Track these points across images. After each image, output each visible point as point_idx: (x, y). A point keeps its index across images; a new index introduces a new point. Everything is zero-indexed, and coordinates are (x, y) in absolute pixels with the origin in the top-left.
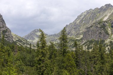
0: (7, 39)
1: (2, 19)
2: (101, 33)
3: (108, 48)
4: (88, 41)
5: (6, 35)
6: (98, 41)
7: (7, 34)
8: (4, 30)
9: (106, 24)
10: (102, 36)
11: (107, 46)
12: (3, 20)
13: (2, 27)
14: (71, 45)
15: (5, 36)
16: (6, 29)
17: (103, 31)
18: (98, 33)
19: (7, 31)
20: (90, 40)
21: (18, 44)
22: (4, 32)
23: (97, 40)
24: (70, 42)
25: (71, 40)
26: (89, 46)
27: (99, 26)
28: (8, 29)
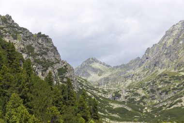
1: (53, 45)
5: (67, 78)
7: (67, 75)
8: (60, 67)
12: (55, 48)
13: (56, 63)
14: (176, 87)
15: (65, 80)
16: (65, 64)
19: (67, 68)
21: (89, 94)
22: (62, 71)
24: (172, 82)
25: (173, 77)
28: (68, 64)
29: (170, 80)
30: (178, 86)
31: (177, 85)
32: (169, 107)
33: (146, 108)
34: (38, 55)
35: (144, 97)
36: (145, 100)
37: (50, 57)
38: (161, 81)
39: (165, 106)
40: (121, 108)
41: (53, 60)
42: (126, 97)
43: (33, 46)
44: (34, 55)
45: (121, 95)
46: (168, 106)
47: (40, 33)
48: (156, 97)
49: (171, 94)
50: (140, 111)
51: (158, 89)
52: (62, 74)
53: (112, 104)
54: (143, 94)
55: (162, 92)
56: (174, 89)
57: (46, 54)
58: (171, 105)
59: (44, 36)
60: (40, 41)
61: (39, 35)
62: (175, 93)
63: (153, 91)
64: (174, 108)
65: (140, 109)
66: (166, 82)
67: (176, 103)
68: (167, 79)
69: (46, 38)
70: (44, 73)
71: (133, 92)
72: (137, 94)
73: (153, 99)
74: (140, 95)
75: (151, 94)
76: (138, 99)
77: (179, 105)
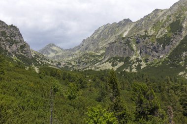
0: (25, 55)
1: (19, 32)
2: (125, 49)
3: (135, 66)
4: (112, 57)
5: (25, 51)
6: (123, 58)
7: (25, 49)
8: (22, 45)
9: (130, 39)
10: (127, 52)
11: (134, 63)
12: (21, 34)
15: (23, 52)
16: (24, 43)
17: (128, 47)
18: (122, 49)
19: (26, 46)
20: (114, 56)
21: (38, 60)
22: (22, 47)
23: (121, 56)
24: (90, 58)
25: (91, 55)
26: (114, 62)
27: (123, 42)
28: (26, 43)
31: (93, 60)
34: (8, 37)
35: (74, 66)
36: (74, 67)
37: (17, 39)
38: (85, 57)
41: (19, 41)
42: (64, 65)
43: (6, 32)
44: (6, 37)
45: (61, 64)
47: (12, 25)
48: (81, 66)
49: (89, 64)
51: (82, 62)
54: (74, 64)
55: (84, 63)
56: (91, 62)
57: (14, 37)
59: (14, 27)
60: (12, 29)
61: (12, 26)
63: (79, 62)
66: (87, 58)
68: (88, 57)
69: (15, 28)
70: (10, 46)
71: (68, 62)
72: (70, 64)
74: (72, 65)
75: (78, 64)
76: (70, 66)
77: (87, 69)
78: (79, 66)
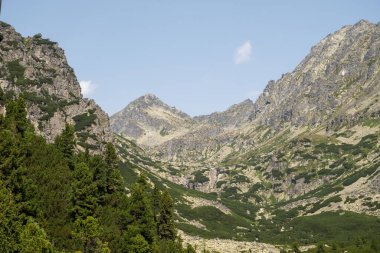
1: (66, 64)
5: (94, 137)
7: (95, 130)
8: (80, 113)
12: (71, 71)
13: (71, 103)
14: (327, 167)
15: (90, 141)
16: (90, 108)
19: (95, 117)
22: (83, 122)
24: (319, 156)
25: (323, 146)
28: (97, 108)
29: (316, 152)
30: (332, 166)
31: (331, 163)
32: (312, 211)
33: (262, 210)
34: (33, 83)
35: (257, 186)
36: (260, 193)
37: (59, 89)
38: (296, 153)
39: (303, 208)
40: (209, 207)
41: (66, 96)
42: (219, 185)
43: (23, 63)
45: (208, 180)
46: (309, 208)
47: (37, 37)
48: (285, 186)
49: (318, 183)
50: (248, 217)
51: (289, 171)
52: (84, 129)
53: (189, 199)
54: (256, 180)
55: (297, 178)
56: (323, 173)
57: (50, 82)
58: (317, 206)
59: (47, 42)
60: (38, 54)
61: (38, 40)
62: (326, 181)
63: (277, 174)
64: (323, 214)
65: (248, 212)
66: (307, 157)
67: (327, 203)
68: (310, 150)
69: (51, 47)
70: (44, 122)
71: (234, 173)
72: (243, 179)
73: (277, 192)
74: (248, 181)
75: (273, 181)
76: (244, 189)
77: (334, 207)
78: (277, 189)
